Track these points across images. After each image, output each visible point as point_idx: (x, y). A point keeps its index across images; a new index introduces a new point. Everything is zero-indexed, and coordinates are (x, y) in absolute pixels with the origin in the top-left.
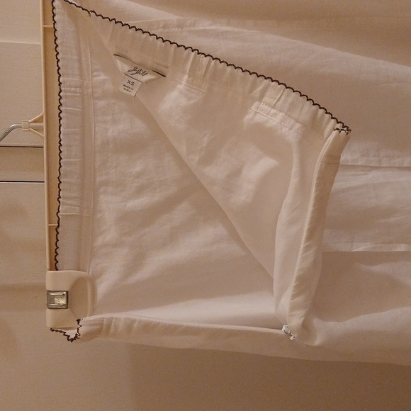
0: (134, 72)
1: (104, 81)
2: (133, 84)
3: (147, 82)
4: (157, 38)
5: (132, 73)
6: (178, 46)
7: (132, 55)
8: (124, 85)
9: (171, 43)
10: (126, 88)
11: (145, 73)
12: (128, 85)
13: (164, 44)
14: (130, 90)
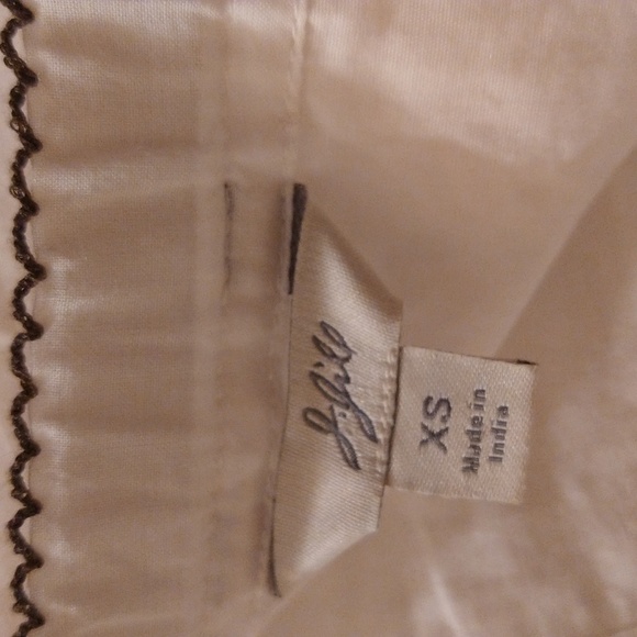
0: (346, 421)
1: (465, 588)
2: (437, 405)
3: (384, 302)
4: (33, 330)
5: (356, 438)
6: (30, 144)
7: (243, 468)
8: (471, 465)
9: (29, 207)
10: (487, 443)
11: (328, 343)
12: (457, 443)
13: (58, 267)
14: (489, 416)
